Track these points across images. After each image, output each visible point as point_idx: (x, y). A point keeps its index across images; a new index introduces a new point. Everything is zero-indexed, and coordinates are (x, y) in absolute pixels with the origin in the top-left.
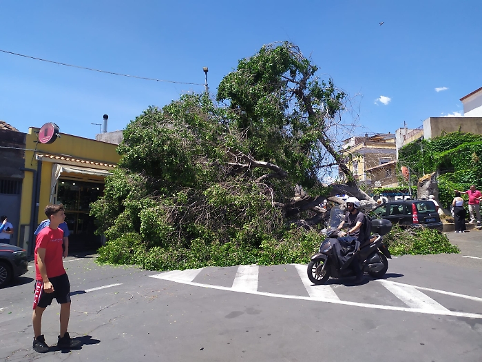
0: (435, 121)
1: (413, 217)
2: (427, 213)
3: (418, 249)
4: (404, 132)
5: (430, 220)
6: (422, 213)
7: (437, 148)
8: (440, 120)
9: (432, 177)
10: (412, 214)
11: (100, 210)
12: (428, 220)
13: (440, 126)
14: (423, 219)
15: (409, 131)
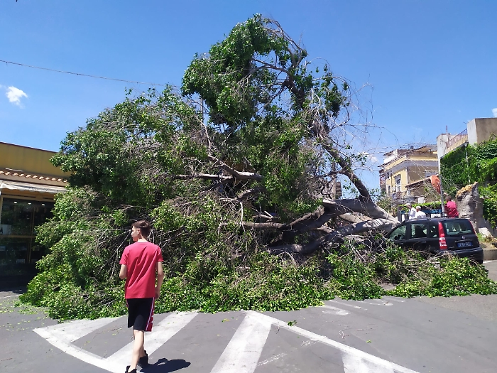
0: (481, 122)
1: (439, 241)
2: (459, 235)
3: (438, 288)
4: (445, 138)
5: (463, 245)
6: (451, 236)
7: (485, 155)
8: (487, 122)
9: (473, 189)
10: (439, 237)
11: (48, 235)
12: (460, 245)
13: (488, 128)
14: (453, 244)
15: (452, 137)
